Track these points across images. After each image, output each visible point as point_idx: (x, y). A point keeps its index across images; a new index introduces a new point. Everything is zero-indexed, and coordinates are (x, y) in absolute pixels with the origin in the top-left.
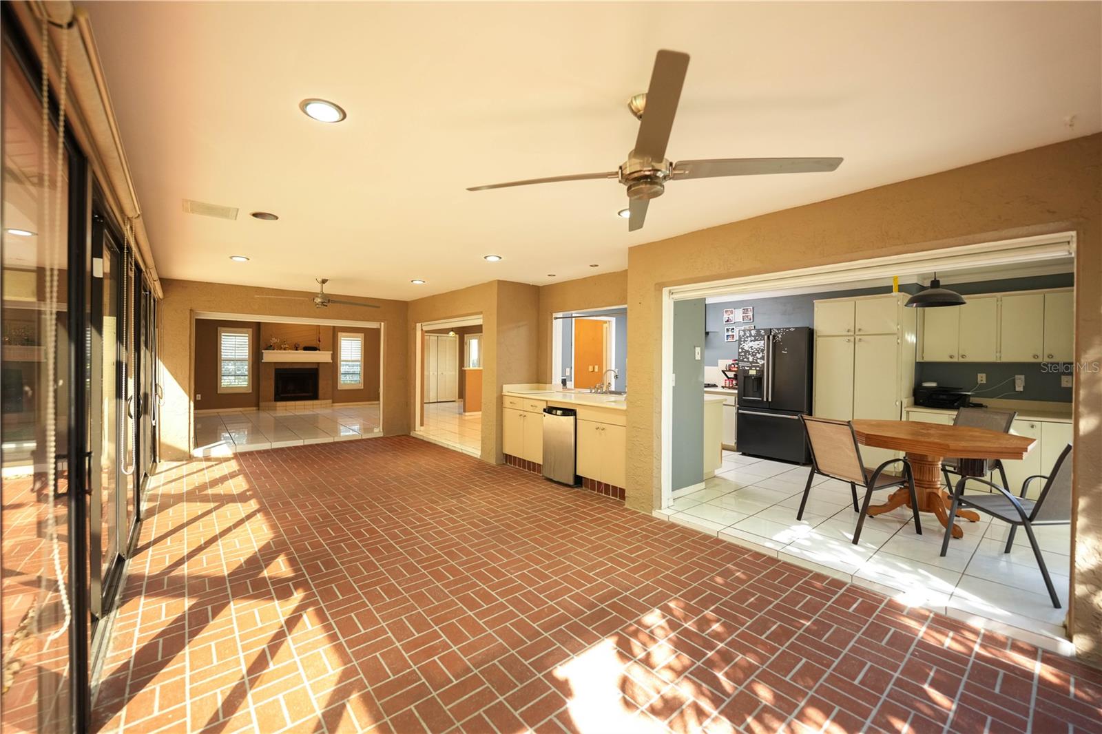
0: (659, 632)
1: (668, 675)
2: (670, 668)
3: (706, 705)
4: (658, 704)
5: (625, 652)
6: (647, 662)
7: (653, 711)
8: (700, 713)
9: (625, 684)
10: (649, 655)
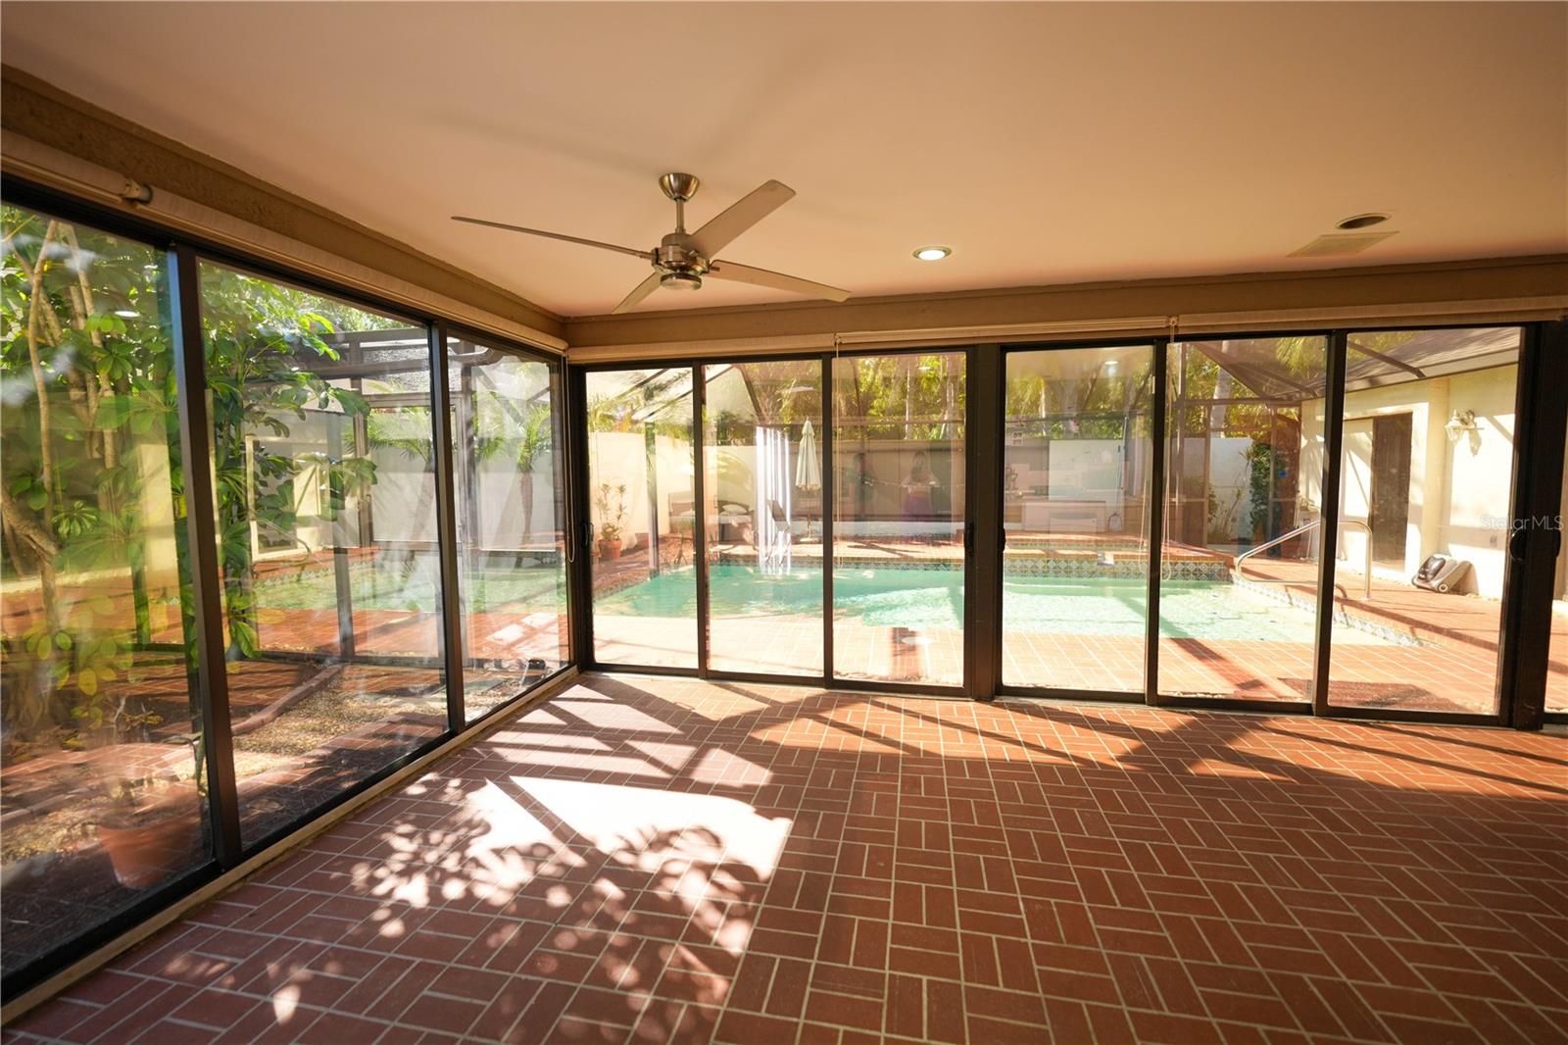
0: (713, 917)
1: (673, 868)
2: (676, 876)
3: (626, 858)
4: (676, 841)
5: (738, 870)
6: (707, 869)
7: (675, 833)
8: (631, 849)
9: (717, 841)
10: (708, 877)
